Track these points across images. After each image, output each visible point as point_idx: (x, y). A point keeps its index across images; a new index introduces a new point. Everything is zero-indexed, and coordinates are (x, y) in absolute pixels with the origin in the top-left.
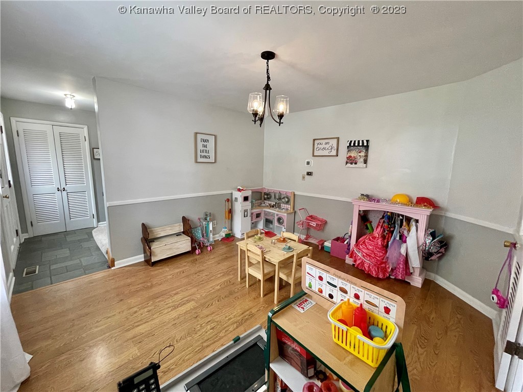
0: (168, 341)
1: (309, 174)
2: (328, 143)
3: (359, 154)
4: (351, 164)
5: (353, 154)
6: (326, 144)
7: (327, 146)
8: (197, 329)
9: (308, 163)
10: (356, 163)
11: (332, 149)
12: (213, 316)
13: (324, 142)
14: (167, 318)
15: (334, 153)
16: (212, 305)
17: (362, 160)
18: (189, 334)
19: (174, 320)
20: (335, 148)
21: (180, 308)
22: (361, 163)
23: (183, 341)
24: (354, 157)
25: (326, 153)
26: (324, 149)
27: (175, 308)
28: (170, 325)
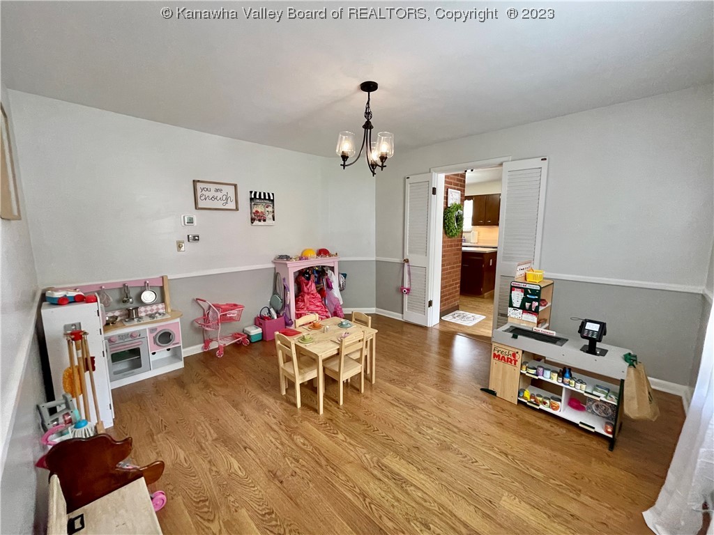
0: (471, 467)
1: (196, 239)
2: (221, 190)
3: (267, 209)
4: (260, 220)
5: (260, 209)
6: (217, 190)
7: (219, 195)
8: (437, 441)
9: (191, 221)
10: (264, 220)
11: (227, 199)
12: (408, 431)
13: (213, 187)
14: (430, 487)
15: (232, 205)
16: (387, 436)
17: (270, 216)
18: (449, 448)
19: (432, 473)
20: (233, 198)
21: (404, 474)
22: (269, 221)
23: (461, 450)
24: (262, 212)
25: (219, 205)
26: (214, 198)
27: (406, 482)
28: (444, 475)
